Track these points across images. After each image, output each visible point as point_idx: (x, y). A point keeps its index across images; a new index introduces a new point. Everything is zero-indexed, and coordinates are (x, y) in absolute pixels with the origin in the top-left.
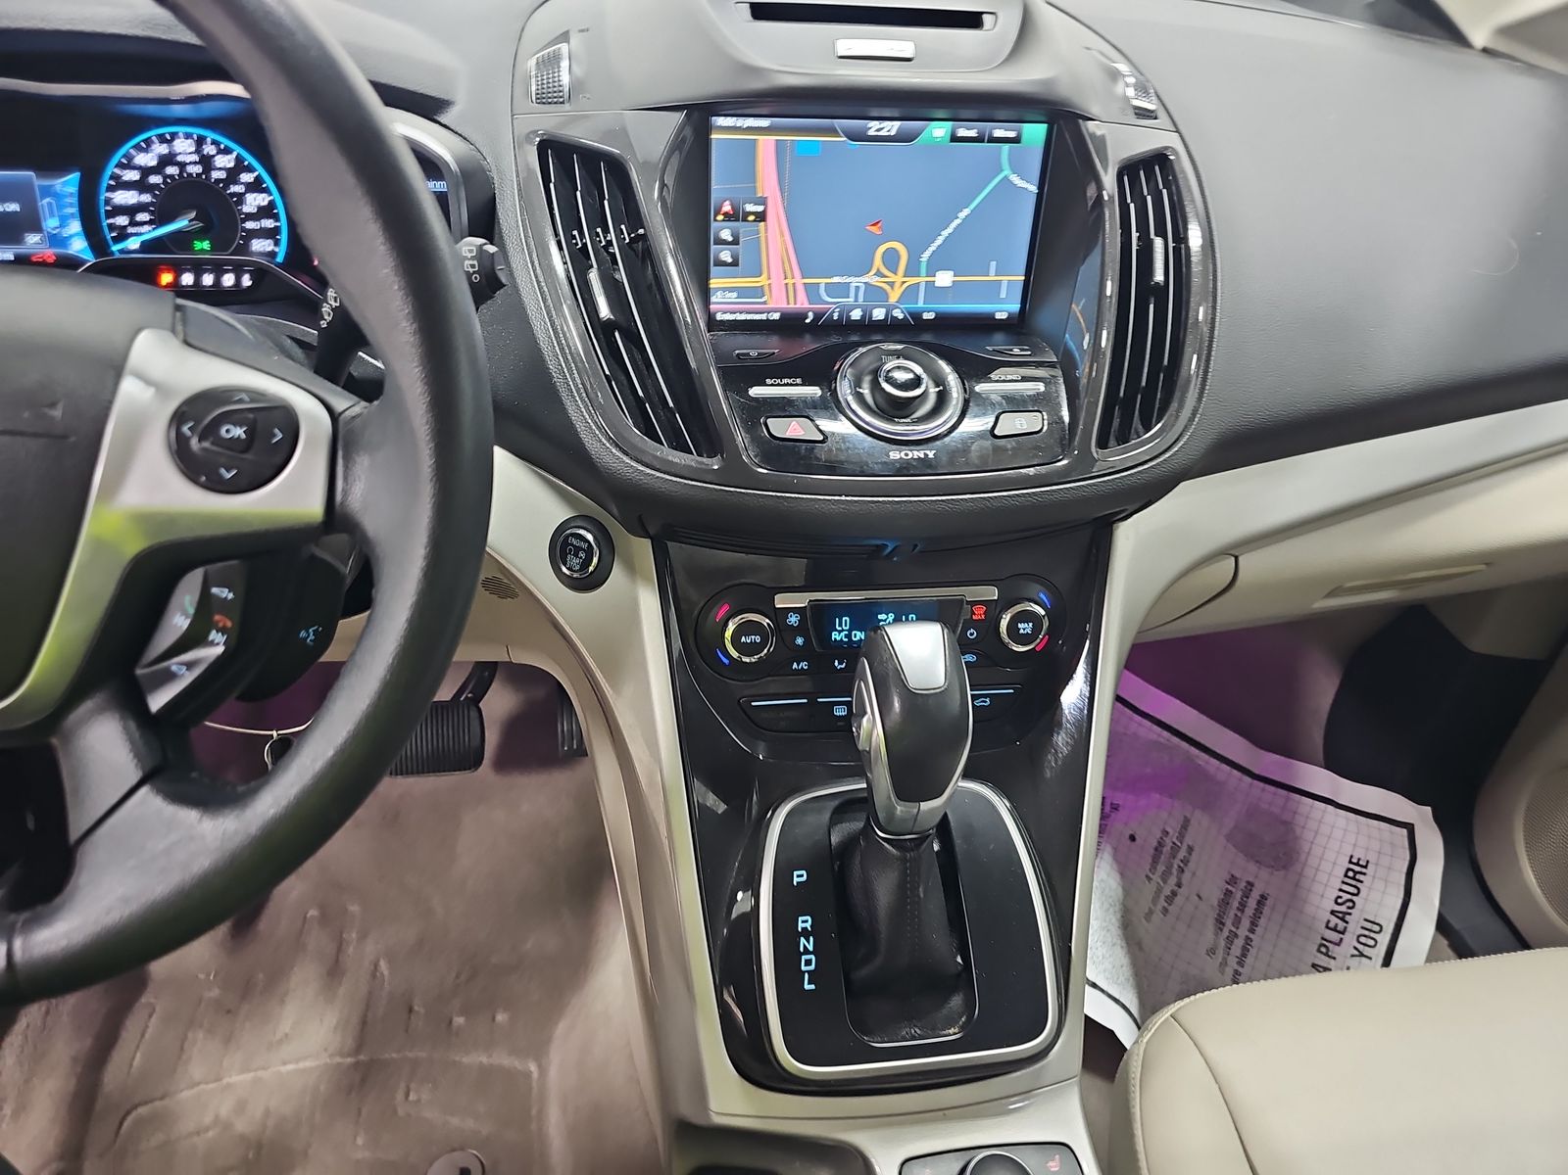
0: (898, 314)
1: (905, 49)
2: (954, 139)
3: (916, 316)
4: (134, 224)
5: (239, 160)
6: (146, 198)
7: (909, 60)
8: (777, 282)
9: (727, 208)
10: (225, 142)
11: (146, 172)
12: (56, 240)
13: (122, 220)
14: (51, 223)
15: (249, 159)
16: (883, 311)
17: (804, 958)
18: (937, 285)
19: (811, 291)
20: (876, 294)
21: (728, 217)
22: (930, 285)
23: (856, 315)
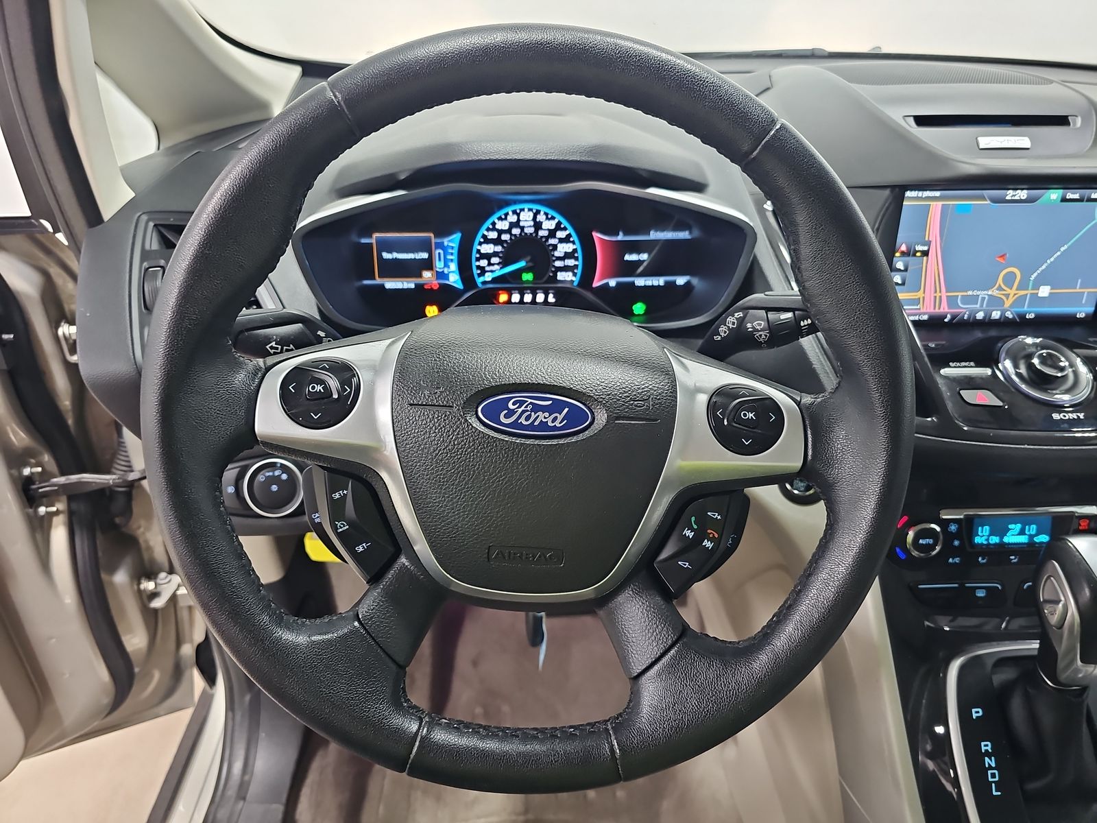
0: (1009, 315)
1: (1024, 142)
2: (1064, 200)
3: (1022, 316)
4: (490, 264)
5: (559, 223)
6: (499, 249)
7: (1028, 149)
8: (929, 295)
9: (904, 248)
10: (551, 213)
11: (500, 232)
12: (441, 275)
13: (484, 263)
14: (439, 265)
15: (565, 223)
16: (999, 313)
17: (990, 772)
18: (1039, 295)
19: (952, 301)
20: (995, 302)
21: (903, 254)
22: (1035, 297)
23: (980, 316)
